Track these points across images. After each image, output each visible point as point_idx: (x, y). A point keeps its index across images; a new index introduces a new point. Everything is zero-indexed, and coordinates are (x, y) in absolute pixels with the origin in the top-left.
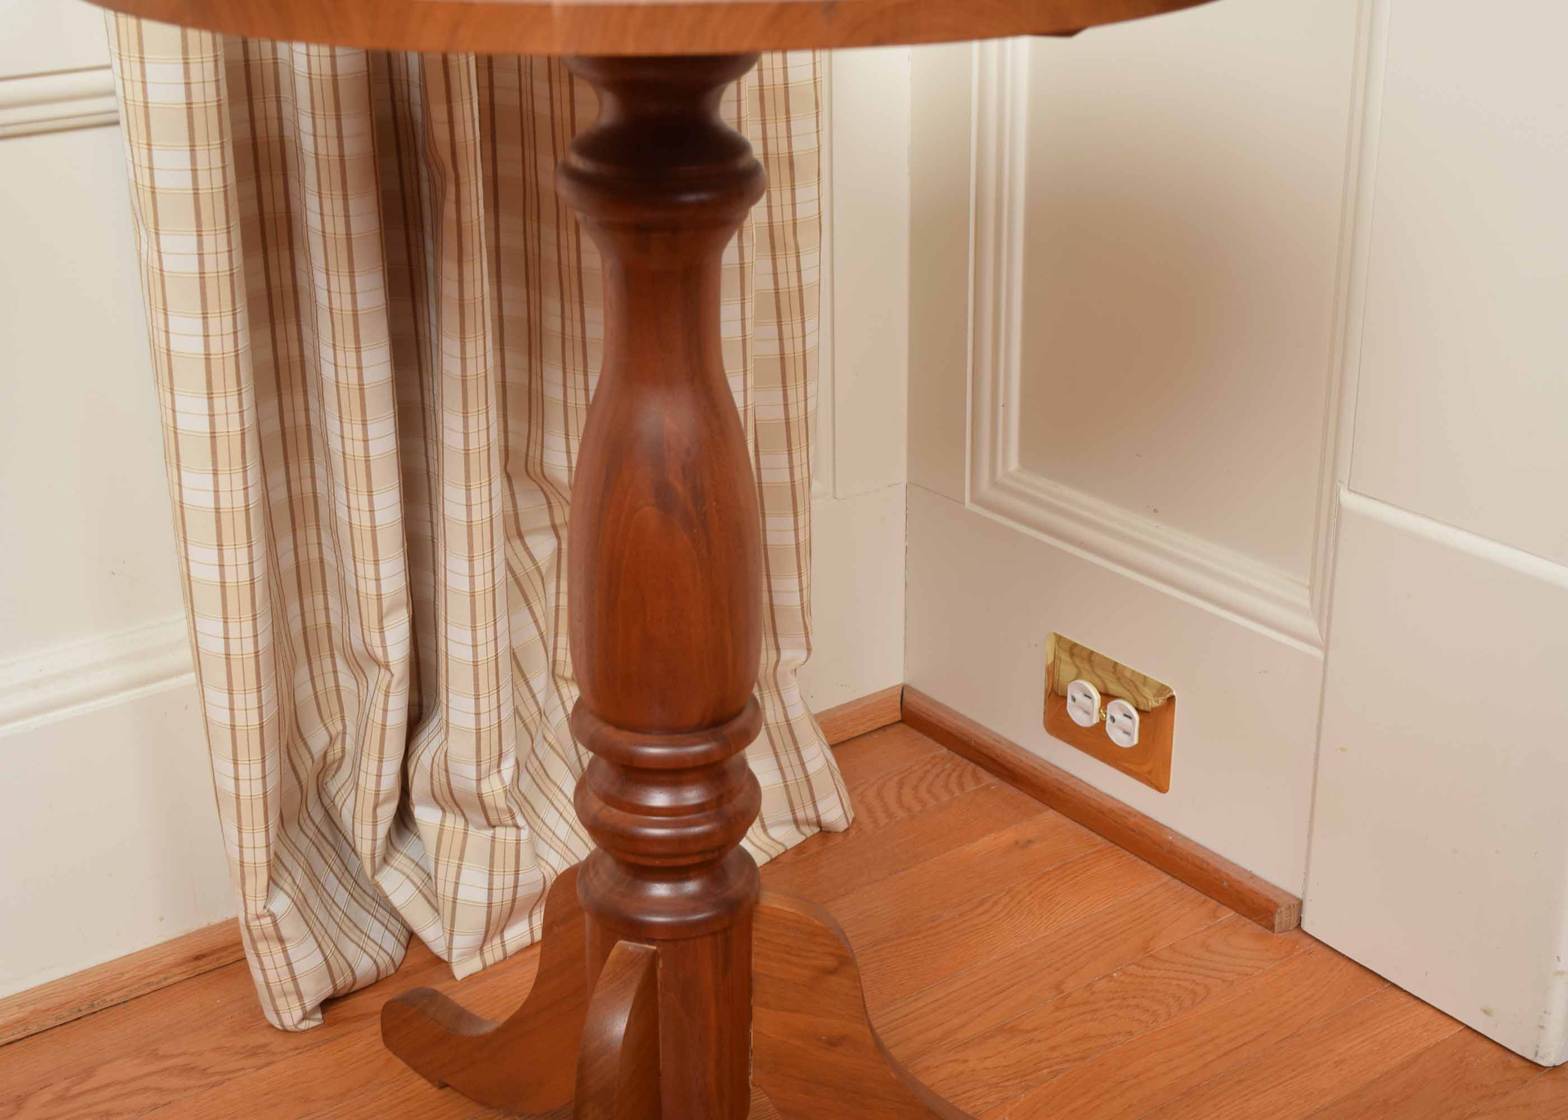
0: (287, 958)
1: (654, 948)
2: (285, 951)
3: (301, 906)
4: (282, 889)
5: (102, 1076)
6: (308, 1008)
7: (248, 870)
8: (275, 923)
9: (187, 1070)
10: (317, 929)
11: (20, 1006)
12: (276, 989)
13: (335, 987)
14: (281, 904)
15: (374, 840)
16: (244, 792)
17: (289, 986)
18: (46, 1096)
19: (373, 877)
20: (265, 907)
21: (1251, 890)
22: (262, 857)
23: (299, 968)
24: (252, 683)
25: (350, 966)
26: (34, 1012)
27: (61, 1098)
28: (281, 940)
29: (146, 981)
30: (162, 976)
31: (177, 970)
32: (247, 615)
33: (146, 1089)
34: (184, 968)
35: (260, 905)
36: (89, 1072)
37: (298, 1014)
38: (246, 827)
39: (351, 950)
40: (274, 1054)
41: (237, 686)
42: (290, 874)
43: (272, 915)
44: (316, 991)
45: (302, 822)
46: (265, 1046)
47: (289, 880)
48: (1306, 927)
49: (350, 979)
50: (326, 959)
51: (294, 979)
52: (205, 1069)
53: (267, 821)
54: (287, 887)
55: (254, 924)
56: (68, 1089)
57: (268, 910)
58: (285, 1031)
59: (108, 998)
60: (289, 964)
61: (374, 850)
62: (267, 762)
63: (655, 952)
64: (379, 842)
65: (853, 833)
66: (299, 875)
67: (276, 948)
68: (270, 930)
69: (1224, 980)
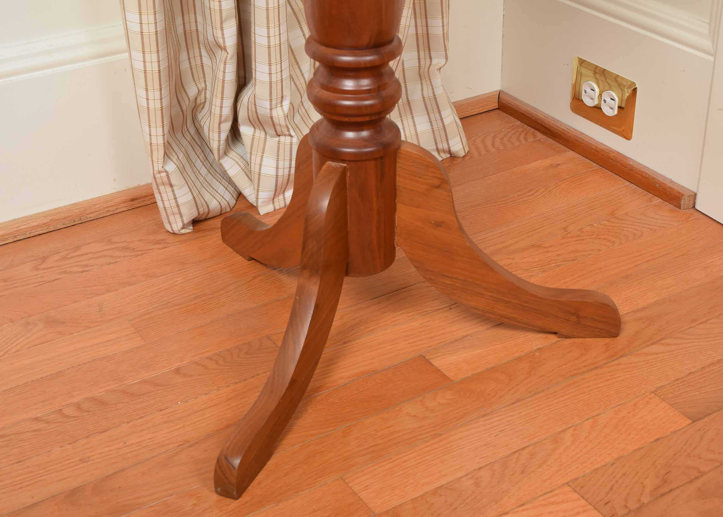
0: (174, 195)
1: (345, 165)
2: (173, 191)
3: (182, 170)
4: (172, 160)
5: (84, 250)
6: (185, 222)
7: (154, 148)
8: (168, 176)
9: (126, 248)
10: (190, 182)
11: (45, 217)
12: (169, 211)
13: (199, 213)
14: (171, 167)
15: (219, 141)
16: (151, 106)
17: (176, 210)
18: (57, 257)
19: (219, 160)
20: (163, 167)
21: (671, 188)
22: (161, 141)
23: (180, 201)
24: (154, 49)
25: (206, 203)
26: (52, 220)
27: (64, 258)
28: (171, 186)
29: (107, 209)
30: (115, 208)
31: (122, 205)
32: (151, 11)
33: (105, 256)
34: (126, 205)
35: (160, 165)
36: (78, 248)
37: (180, 225)
38: (153, 124)
39: (207, 196)
40: (168, 243)
41: (147, 50)
42: (176, 154)
43: (166, 172)
44: (189, 214)
45: (184, 132)
46: (164, 240)
47: (176, 156)
48: (697, 207)
49: (206, 210)
50: (194, 198)
51: (178, 206)
52: (134, 249)
53: (163, 122)
54: (174, 160)
55: (158, 176)
56: (67, 254)
57: (164, 169)
58: (174, 234)
59: (88, 216)
60: (175, 198)
61: (219, 146)
62: (163, 91)
63: (345, 167)
64: (222, 142)
65: (467, 158)
66: (181, 156)
67: (169, 189)
68: (165, 180)
69: (651, 229)
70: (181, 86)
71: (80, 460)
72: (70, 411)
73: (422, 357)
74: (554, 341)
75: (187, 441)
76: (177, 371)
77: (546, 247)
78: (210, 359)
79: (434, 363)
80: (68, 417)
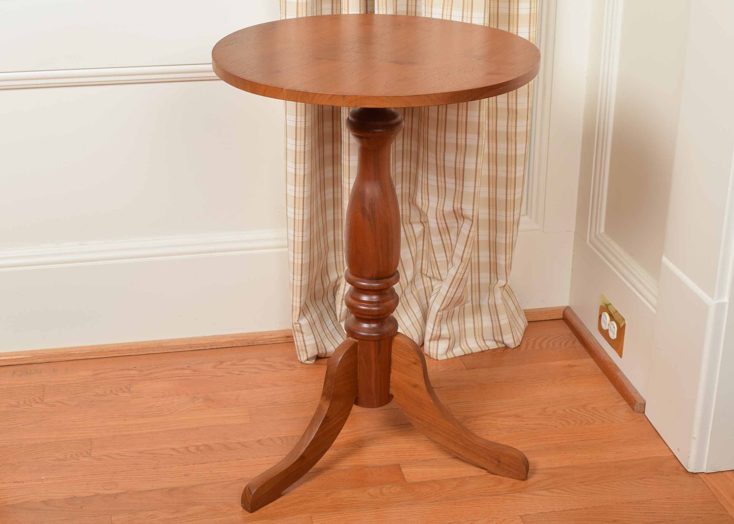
0: (303, 339)
1: (357, 341)
2: (303, 336)
3: (312, 325)
4: (306, 318)
5: (246, 362)
6: (309, 357)
7: (294, 308)
8: (300, 326)
9: (270, 366)
10: (316, 333)
11: (232, 337)
12: (300, 348)
13: (318, 352)
14: (304, 322)
15: (341, 310)
16: (295, 284)
17: (304, 348)
18: (229, 363)
19: (340, 322)
20: (298, 321)
21: (632, 396)
22: (298, 305)
23: (307, 343)
24: (300, 251)
25: (325, 347)
26: (235, 340)
27: (233, 364)
28: (302, 333)
29: (270, 340)
30: (276, 340)
31: (281, 339)
32: (301, 230)
33: (256, 368)
34: (283, 339)
35: (296, 320)
36: (244, 360)
37: (305, 358)
38: (295, 295)
39: (327, 343)
40: (297, 367)
41: (296, 251)
42: (311, 314)
43: (299, 324)
44: (312, 352)
45: (324, 301)
46: (294, 365)
47: (310, 316)
48: (646, 413)
49: (324, 352)
50: (316, 343)
51: (305, 346)
52: (274, 367)
53: (301, 294)
54: (308, 318)
55: (295, 325)
56: (235, 363)
57: (299, 322)
58: (302, 363)
59: (258, 342)
60: (304, 341)
61: (341, 313)
62: (303, 276)
63: (357, 342)
64: (342, 312)
66: (315, 316)
67: (301, 335)
68: (299, 329)
69: (602, 421)
70: (326, 273)
71: (185, 475)
72: (192, 449)
73: (399, 465)
74: (484, 474)
75: (242, 479)
76: (259, 441)
77: (522, 418)
78: (280, 438)
79: (403, 470)
80: (190, 452)
